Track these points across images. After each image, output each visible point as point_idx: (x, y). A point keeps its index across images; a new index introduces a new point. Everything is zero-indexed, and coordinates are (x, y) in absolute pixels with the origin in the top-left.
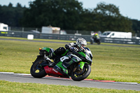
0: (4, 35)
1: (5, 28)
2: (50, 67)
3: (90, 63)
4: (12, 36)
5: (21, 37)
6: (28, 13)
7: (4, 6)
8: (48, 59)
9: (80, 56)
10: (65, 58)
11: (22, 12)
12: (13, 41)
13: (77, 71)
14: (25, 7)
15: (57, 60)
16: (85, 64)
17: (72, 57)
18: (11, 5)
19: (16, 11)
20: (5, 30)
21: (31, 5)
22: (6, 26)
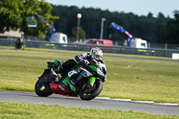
0: (141, 53)
1: (143, 44)
2: (56, 83)
3: (103, 79)
4: (152, 54)
5: (164, 56)
6: (173, 25)
7: (143, 17)
8: (54, 73)
9: (90, 70)
10: (74, 72)
11: (165, 24)
12: (154, 61)
13: (86, 88)
14: (168, 18)
15: (65, 75)
16: (96, 80)
17: (82, 71)
18: (150, 15)
19: (157, 23)
20: (143, 47)
21: (176, 15)
22: (145, 42)
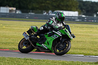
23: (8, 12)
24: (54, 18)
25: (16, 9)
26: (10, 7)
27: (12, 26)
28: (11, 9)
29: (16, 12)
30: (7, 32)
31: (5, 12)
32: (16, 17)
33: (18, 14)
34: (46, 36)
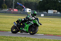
23: (53, 13)
24: (30, 14)
25: (57, 11)
26: (54, 10)
27: (55, 21)
28: (54, 11)
29: (57, 13)
30: (52, 25)
31: (51, 13)
32: (57, 16)
33: (59, 14)
34: (25, 24)
